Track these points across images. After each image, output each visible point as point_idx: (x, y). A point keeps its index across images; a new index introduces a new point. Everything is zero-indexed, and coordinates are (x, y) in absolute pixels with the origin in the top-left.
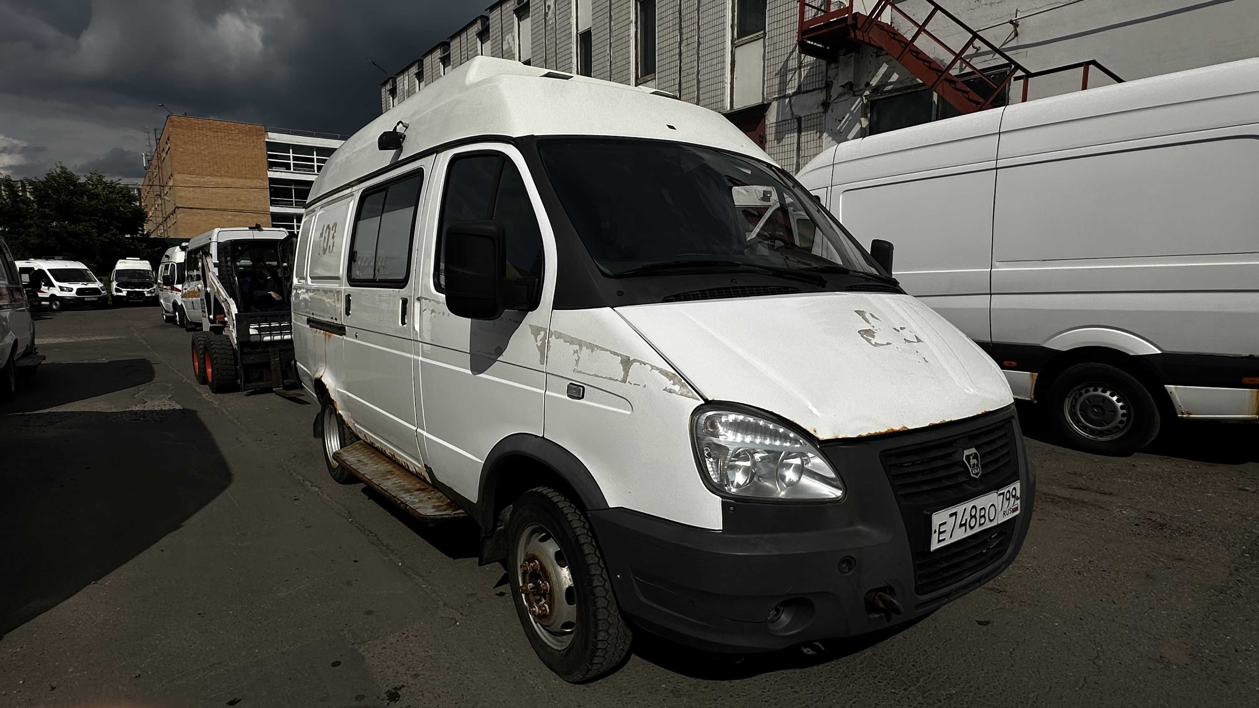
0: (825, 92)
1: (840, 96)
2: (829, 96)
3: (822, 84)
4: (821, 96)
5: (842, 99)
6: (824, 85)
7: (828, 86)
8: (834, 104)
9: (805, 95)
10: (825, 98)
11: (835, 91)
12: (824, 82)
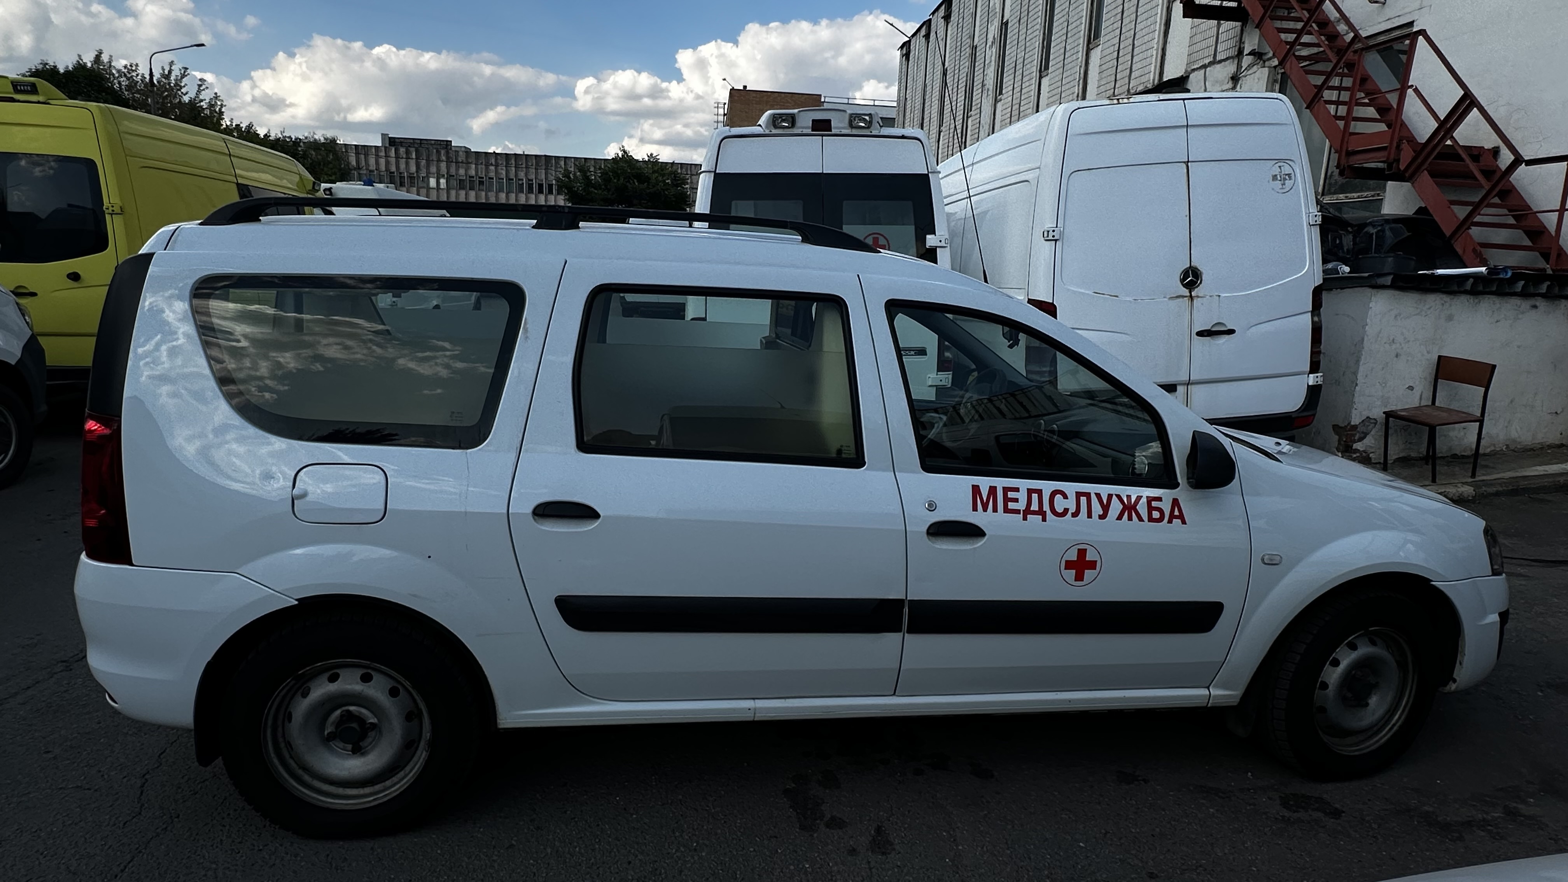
0: (1236, 62)
1: (1250, 66)
2: (1239, 66)
3: (1233, 52)
4: (1230, 68)
5: (1250, 72)
6: (1236, 53)
7: (1240, 53)
8: (1244, 78)
9: (1219, 65)
10: (1236, 70)
11: (1247, 60)
12: (1237, 48)
